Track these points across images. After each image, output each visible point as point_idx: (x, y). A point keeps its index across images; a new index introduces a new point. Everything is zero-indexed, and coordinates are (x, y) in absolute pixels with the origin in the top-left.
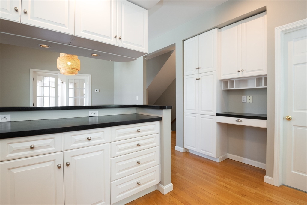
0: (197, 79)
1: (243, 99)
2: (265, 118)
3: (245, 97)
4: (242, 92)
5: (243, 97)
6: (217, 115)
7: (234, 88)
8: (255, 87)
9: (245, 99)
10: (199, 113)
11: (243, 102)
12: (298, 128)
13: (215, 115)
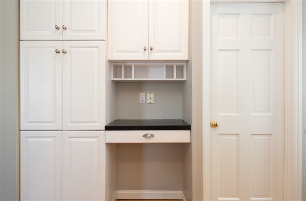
0: (58, 52)
1: (141, 98)
2: (188, 128)
3: (144, 94)
4: (139, 86)
5: (141, 94)
6: (108, 128)
7: (133, 79)
8: (165, 79)
9: (144, 98)
10: (63, 129)
11: (141, 101)
12: (223, 137)
13: (104, 128)
